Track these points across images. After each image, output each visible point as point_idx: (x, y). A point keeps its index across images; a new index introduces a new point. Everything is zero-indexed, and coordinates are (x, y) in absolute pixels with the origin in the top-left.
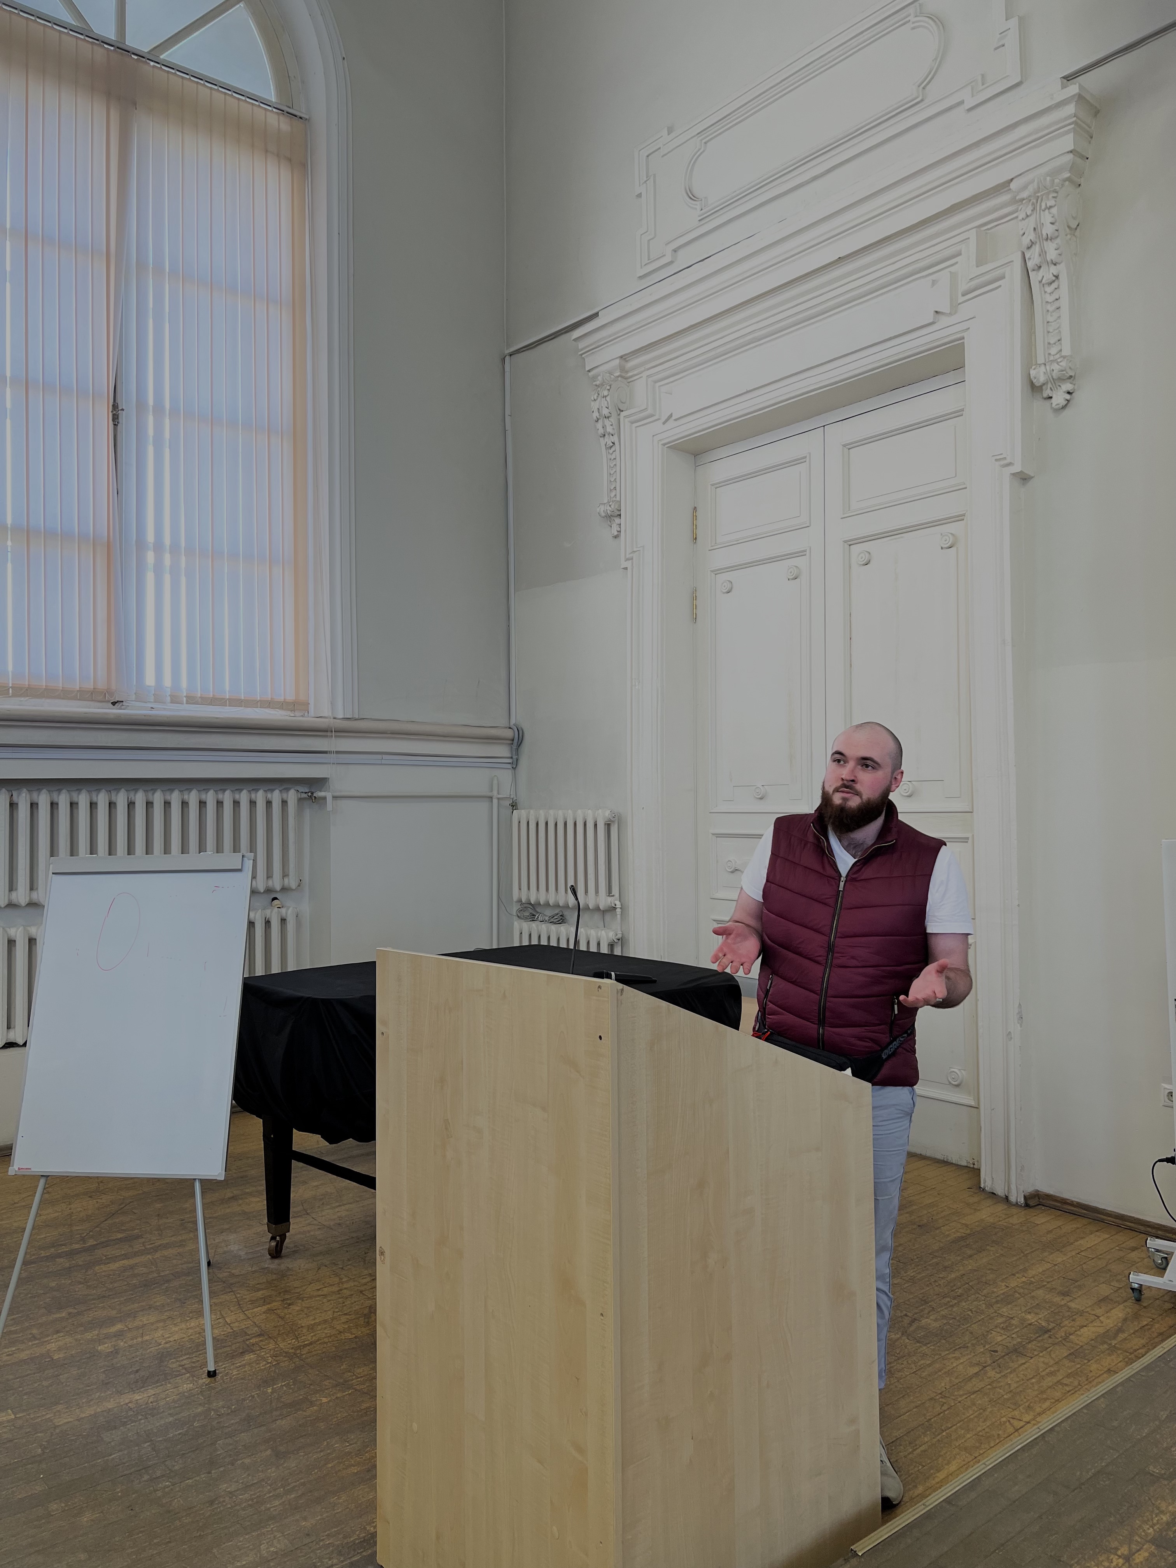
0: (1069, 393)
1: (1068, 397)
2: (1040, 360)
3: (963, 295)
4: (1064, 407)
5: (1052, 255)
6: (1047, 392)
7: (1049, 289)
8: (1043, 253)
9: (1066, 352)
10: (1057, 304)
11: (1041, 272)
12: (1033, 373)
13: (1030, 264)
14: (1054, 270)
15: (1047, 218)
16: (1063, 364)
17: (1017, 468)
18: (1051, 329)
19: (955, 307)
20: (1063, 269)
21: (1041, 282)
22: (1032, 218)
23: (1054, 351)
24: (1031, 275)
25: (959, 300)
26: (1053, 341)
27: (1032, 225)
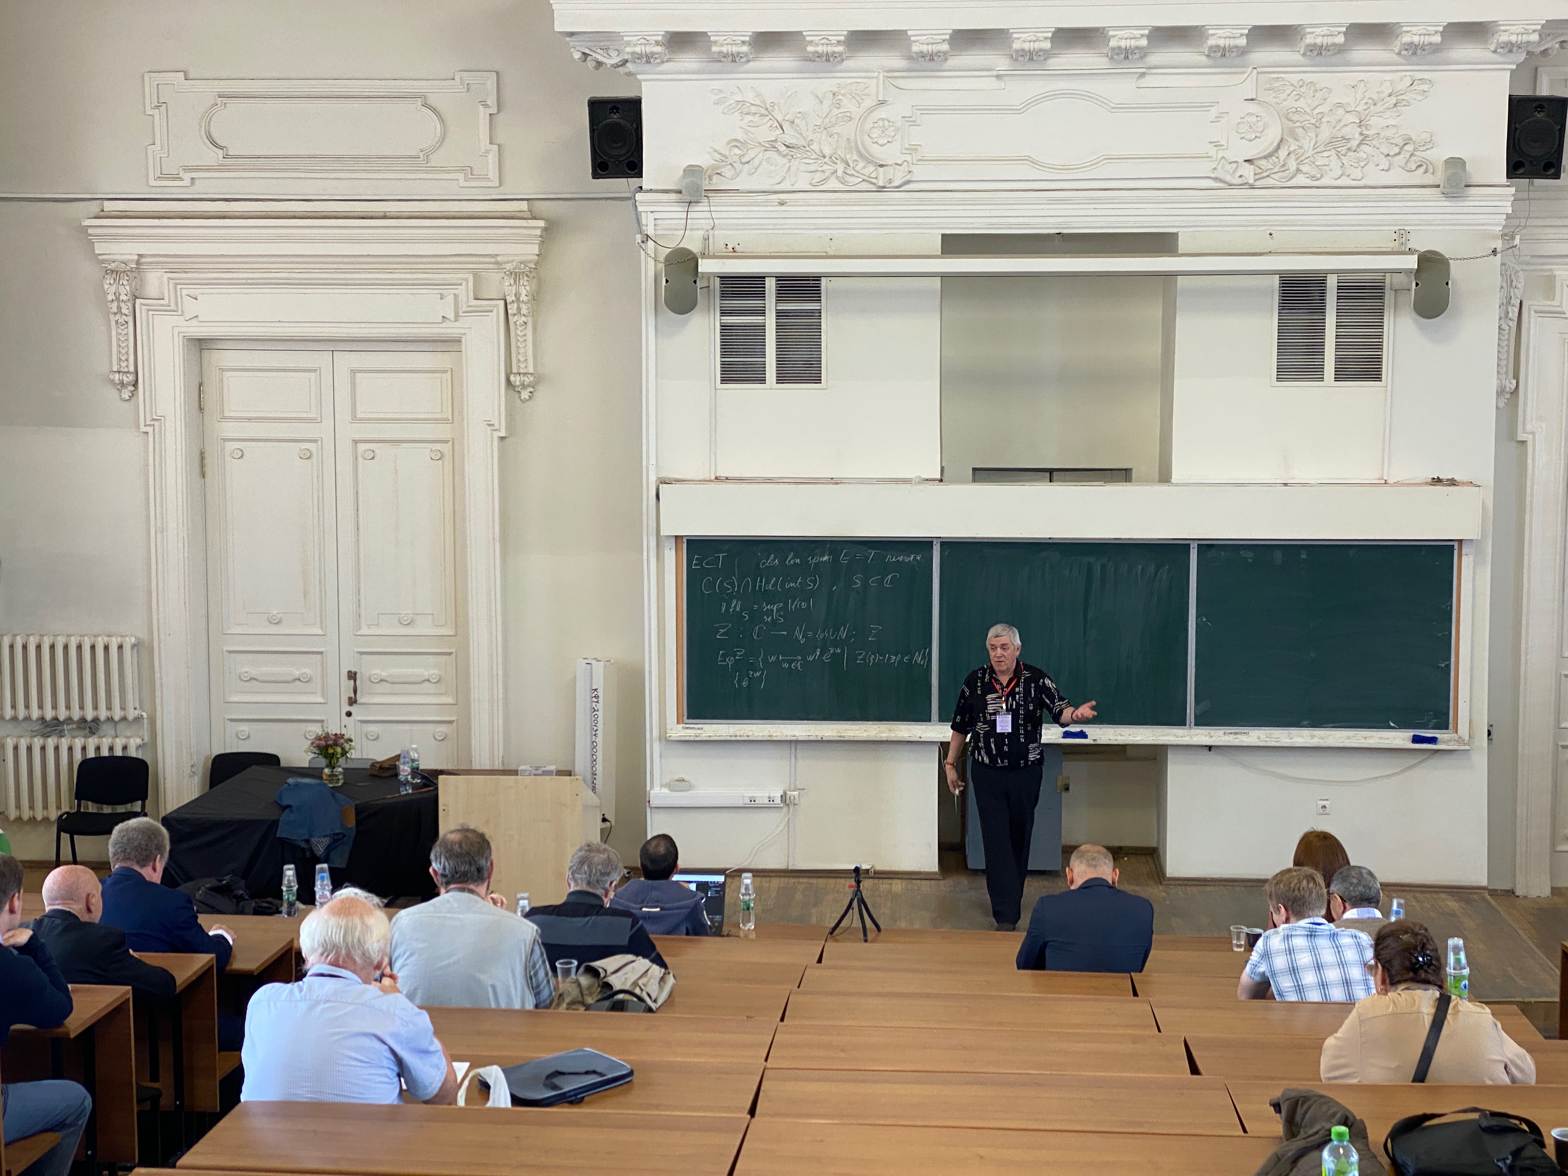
0: (531, 393)
1: (531, 395)
2: (515, 370)
3: (463, 313)
4: (529, 399)
5: (524, 311)
6: (519, 389)
7: (520, 329)
8: (519, 309)
9: (531, 370)
10: (524, 338)
11: (516, 318)
12: (512, 378)
13: (510, 312)
14: (523, 319)
15: (524, 292)
16: (531, 379)
17: (503, 434)
18: (521, 352)
19: (457, 317)
20: (529, 320)
21: (515, 323)
22: (514, 287)
23: (522, 366)
24: (510, 317)
25: (461, 314)
26: (522, 359)
27: (514, 292)
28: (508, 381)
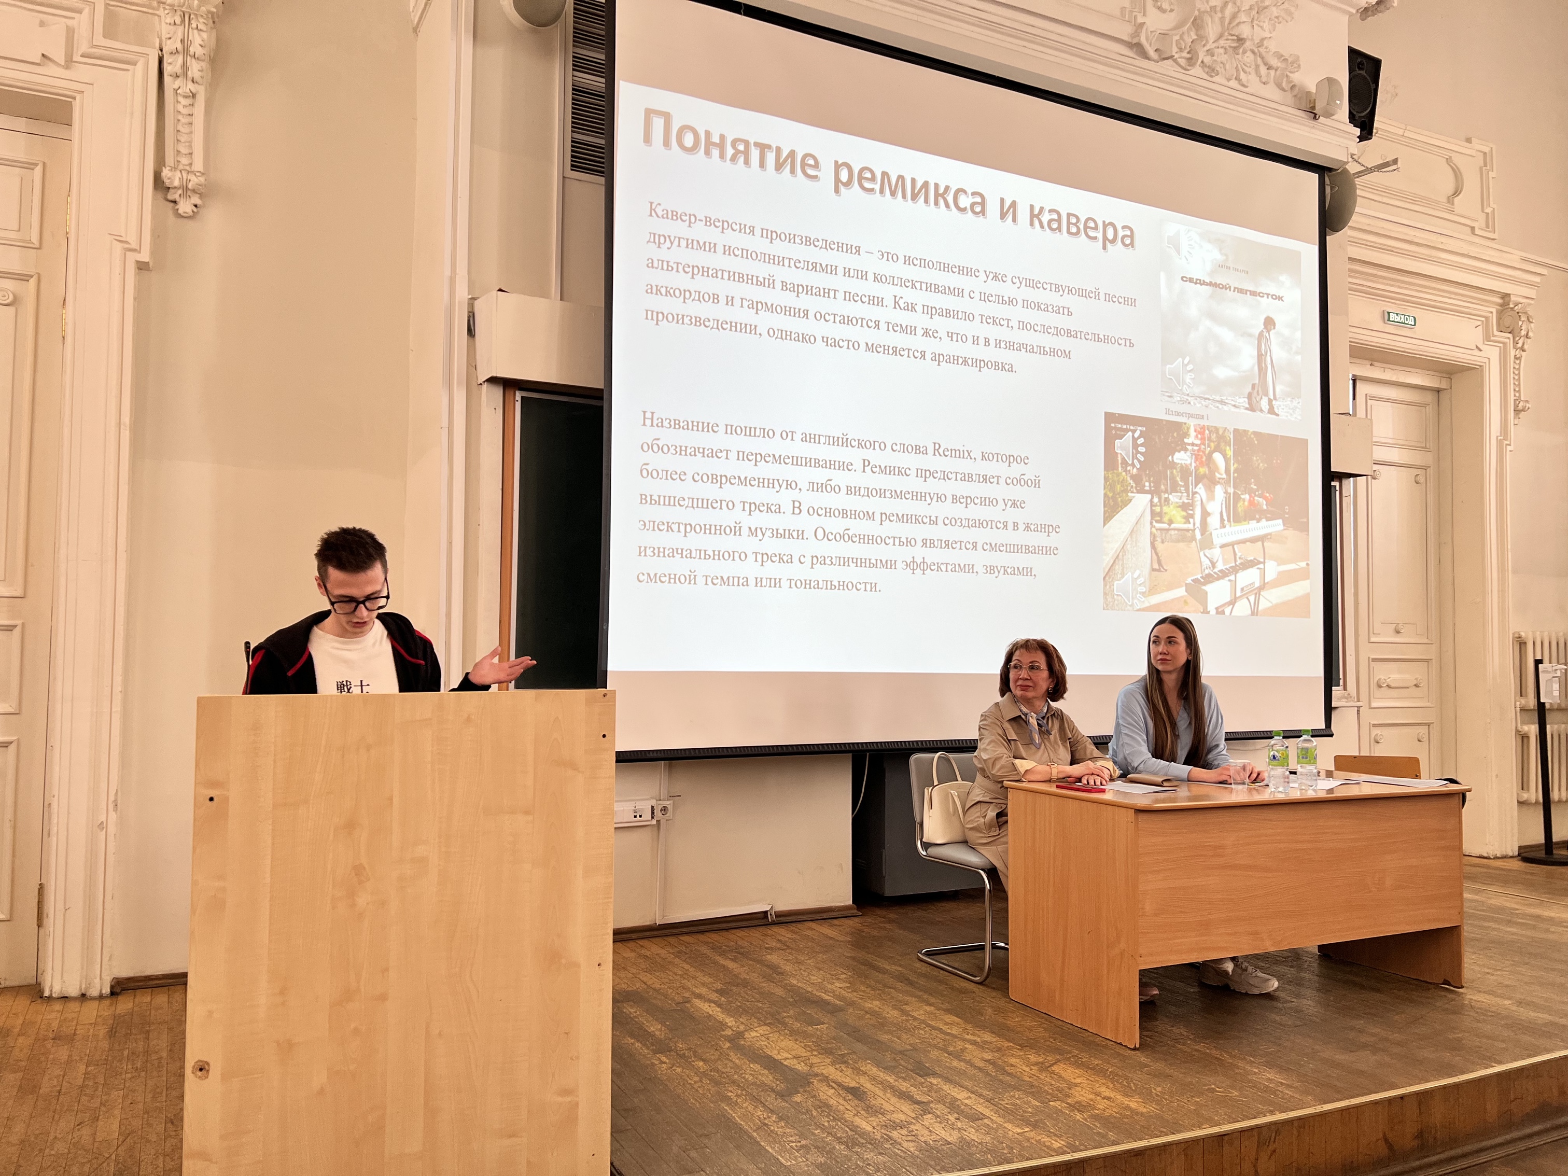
0: (196, 206)
1: (195, 210)
2: (170, 166)
3: (82, 56)
4: (190, 217)
5: (194, 73)
6: (174, 196)
7: (183, 102)
8: (185, 66)
9: (197, 167)
10: (188, 119)
11: (177, 83)
12: (166, 173)
13: (168, 69)
14: (190, 86)
15: (198, 39)
17: (145, 257)
18: (183, 140)
19: (69, 62)
20: (201, 91)
21: (176, 90)
22: (181, 29)
23: (185, 161)
24: (167, 79)
25: (77, 58)
26: (184, 150)
27: (180, 36)
28: (159, 182)
